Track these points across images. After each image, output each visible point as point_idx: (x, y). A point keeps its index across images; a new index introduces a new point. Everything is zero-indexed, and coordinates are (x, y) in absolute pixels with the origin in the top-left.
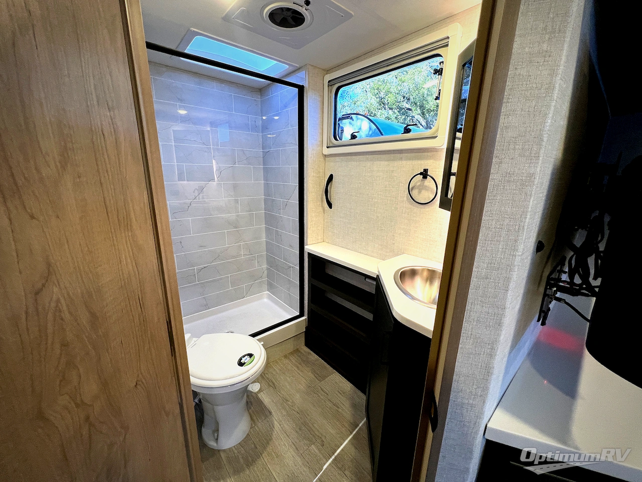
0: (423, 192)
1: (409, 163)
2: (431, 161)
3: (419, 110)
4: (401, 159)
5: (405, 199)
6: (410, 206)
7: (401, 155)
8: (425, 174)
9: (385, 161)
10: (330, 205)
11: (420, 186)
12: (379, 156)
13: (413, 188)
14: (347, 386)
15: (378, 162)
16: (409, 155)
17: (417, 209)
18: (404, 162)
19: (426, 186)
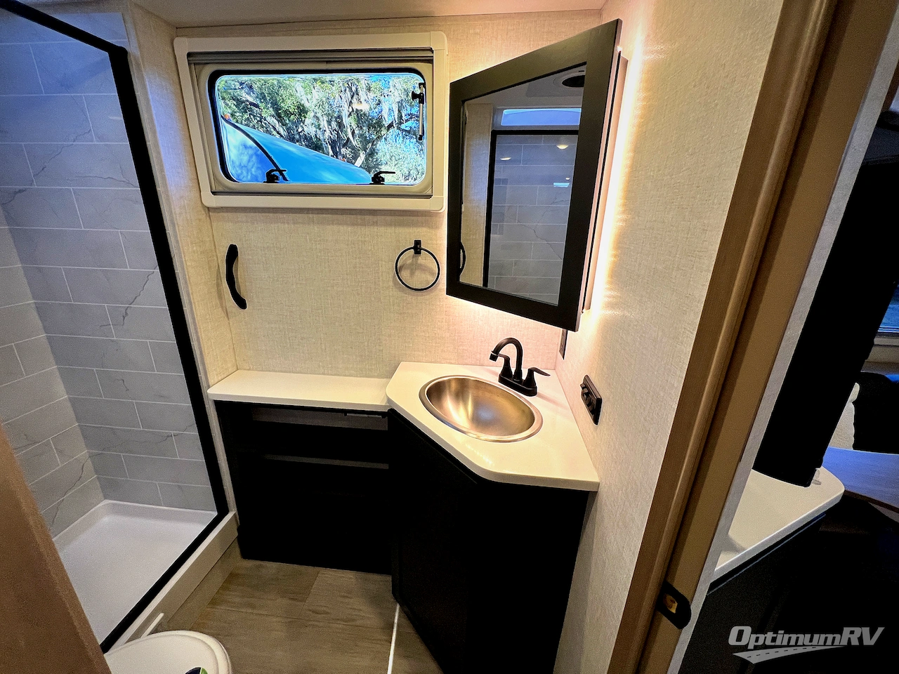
0: (418, 273)
1: (390, 230)
2: (425, 229)
3: (271, 109)
4: (375, 224)
5: (391, 283)
6: (400, 294)
7: (375, 218)
8: (417, 248)
9: (347, 224)
10: (242, 303)
11: (412, 264)
12: (335, 217)
13: (401, 267)
14: (346, 578)
15: (335, 227)
16: (388, 218)
17: (411, 297)
18: (382, 229)
19: (421, 265)
